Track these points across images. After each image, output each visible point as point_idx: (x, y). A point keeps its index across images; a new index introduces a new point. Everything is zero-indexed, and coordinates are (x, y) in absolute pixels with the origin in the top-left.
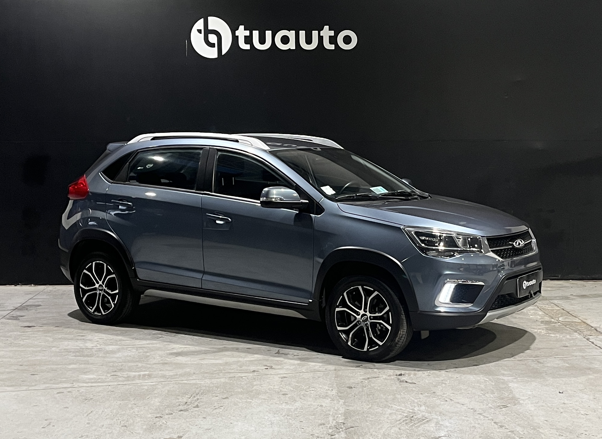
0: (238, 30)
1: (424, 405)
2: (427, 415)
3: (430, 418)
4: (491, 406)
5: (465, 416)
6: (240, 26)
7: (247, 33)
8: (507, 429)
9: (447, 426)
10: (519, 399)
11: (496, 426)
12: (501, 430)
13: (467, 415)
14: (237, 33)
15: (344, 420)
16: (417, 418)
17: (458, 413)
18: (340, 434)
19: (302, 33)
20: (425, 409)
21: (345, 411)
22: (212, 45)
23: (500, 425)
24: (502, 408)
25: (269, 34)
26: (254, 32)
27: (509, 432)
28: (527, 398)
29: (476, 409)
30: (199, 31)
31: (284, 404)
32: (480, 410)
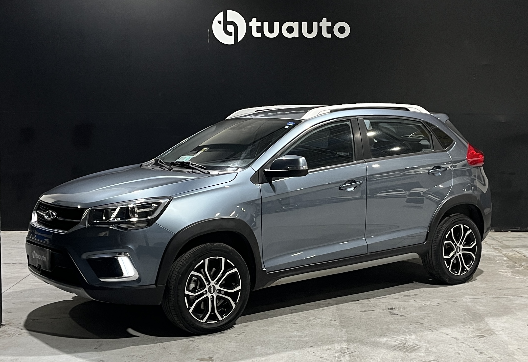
0: (251, 21)
1: (414, 334)
2: (417, 342)
3: (420, 345)
4: (471, 336)
5: (449, 343)
6: (253, 18)
7: (259, 24)
8: (486, 355)
9: (435, 352)
10: (494, 330)
11: (477, 353)
12: (481, 356)
13: (451, 343)
14: (251, 24)
15: (347, 346)
16: (409, 345)
17: (443, 341)
18: (345, 357)
19: (305, 25)
20: (415, 337)
21: (347, 338)
22: (230, 34)
23: (480, 352)
24: (480, 338)
25: (277, 24)
26: (264, 23)
27: (489, 357)
28: (501, 329)
29: (459, 338)
30: (220, 22)
31: (296, 332)
32: (462, 339)
